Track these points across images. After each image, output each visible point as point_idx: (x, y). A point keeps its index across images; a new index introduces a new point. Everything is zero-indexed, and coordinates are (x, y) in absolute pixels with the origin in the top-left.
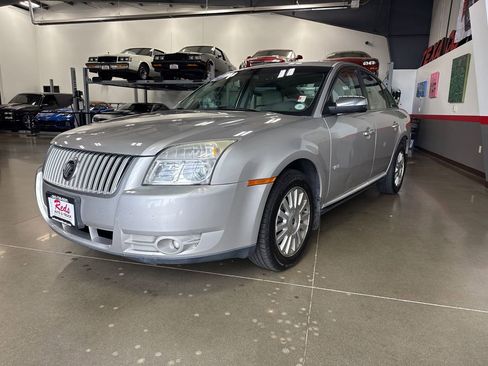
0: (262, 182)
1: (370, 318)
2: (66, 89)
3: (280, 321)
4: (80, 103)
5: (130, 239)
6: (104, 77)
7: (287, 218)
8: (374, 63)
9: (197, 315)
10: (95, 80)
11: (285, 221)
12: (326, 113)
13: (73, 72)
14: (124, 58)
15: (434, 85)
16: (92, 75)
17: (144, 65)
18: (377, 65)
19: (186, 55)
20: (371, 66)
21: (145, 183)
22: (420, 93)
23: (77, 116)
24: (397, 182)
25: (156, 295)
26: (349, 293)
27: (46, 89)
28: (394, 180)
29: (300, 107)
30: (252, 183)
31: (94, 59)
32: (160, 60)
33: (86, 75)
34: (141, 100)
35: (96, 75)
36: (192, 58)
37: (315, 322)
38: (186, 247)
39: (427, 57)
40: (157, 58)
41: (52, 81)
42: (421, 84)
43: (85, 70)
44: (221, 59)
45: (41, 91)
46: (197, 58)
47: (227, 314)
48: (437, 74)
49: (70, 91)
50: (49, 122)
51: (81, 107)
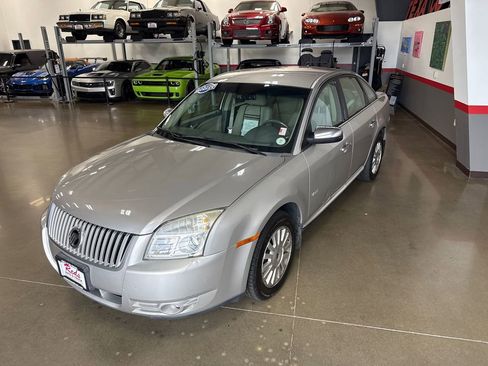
0: (249, 240)
1: (339, 350)
2: (37, 45)
3: (267, 359)
4: (57, 67)
5: (136, 304)
6: (79, 37)
7: (271, 257)
8: (359, 19)
9: (199, 358)
10: (69, 40)
11: (270, 260)
12: (305, 145)
13: (44, 30)
14: (98, 16)
15: (418, 43)
16: (65, 35)
17: (120, 21)
18: (362, 21)
19: (164, 11)
20: (357, 22)
21: (146, 257)
22: (404, 49)
23: (54, 80)
24: (374, 171)
25: (162, 336)
26: (324, 322)
27: (16, 44)
28: (371, 169)
29: (281, 142)
30: (240, 245)
31: (65, 16)
32: (136, 18)
33: (58, 34)
34: (120, 57)
35: (70, 34)
36: (170, 15)
37: (295, 359)
38: (185, 308)
39: (413, 10)
40: (134, 16)
41: (20, 34)
42: (406, 38)
43: (57, 29)
44: (202, 11)
45: (11, 49)
46: (176, 14)
47: (224, 354)
48: (422, 33)
49: (42, 47)
50: (25, 86)
51: (58, 71)
